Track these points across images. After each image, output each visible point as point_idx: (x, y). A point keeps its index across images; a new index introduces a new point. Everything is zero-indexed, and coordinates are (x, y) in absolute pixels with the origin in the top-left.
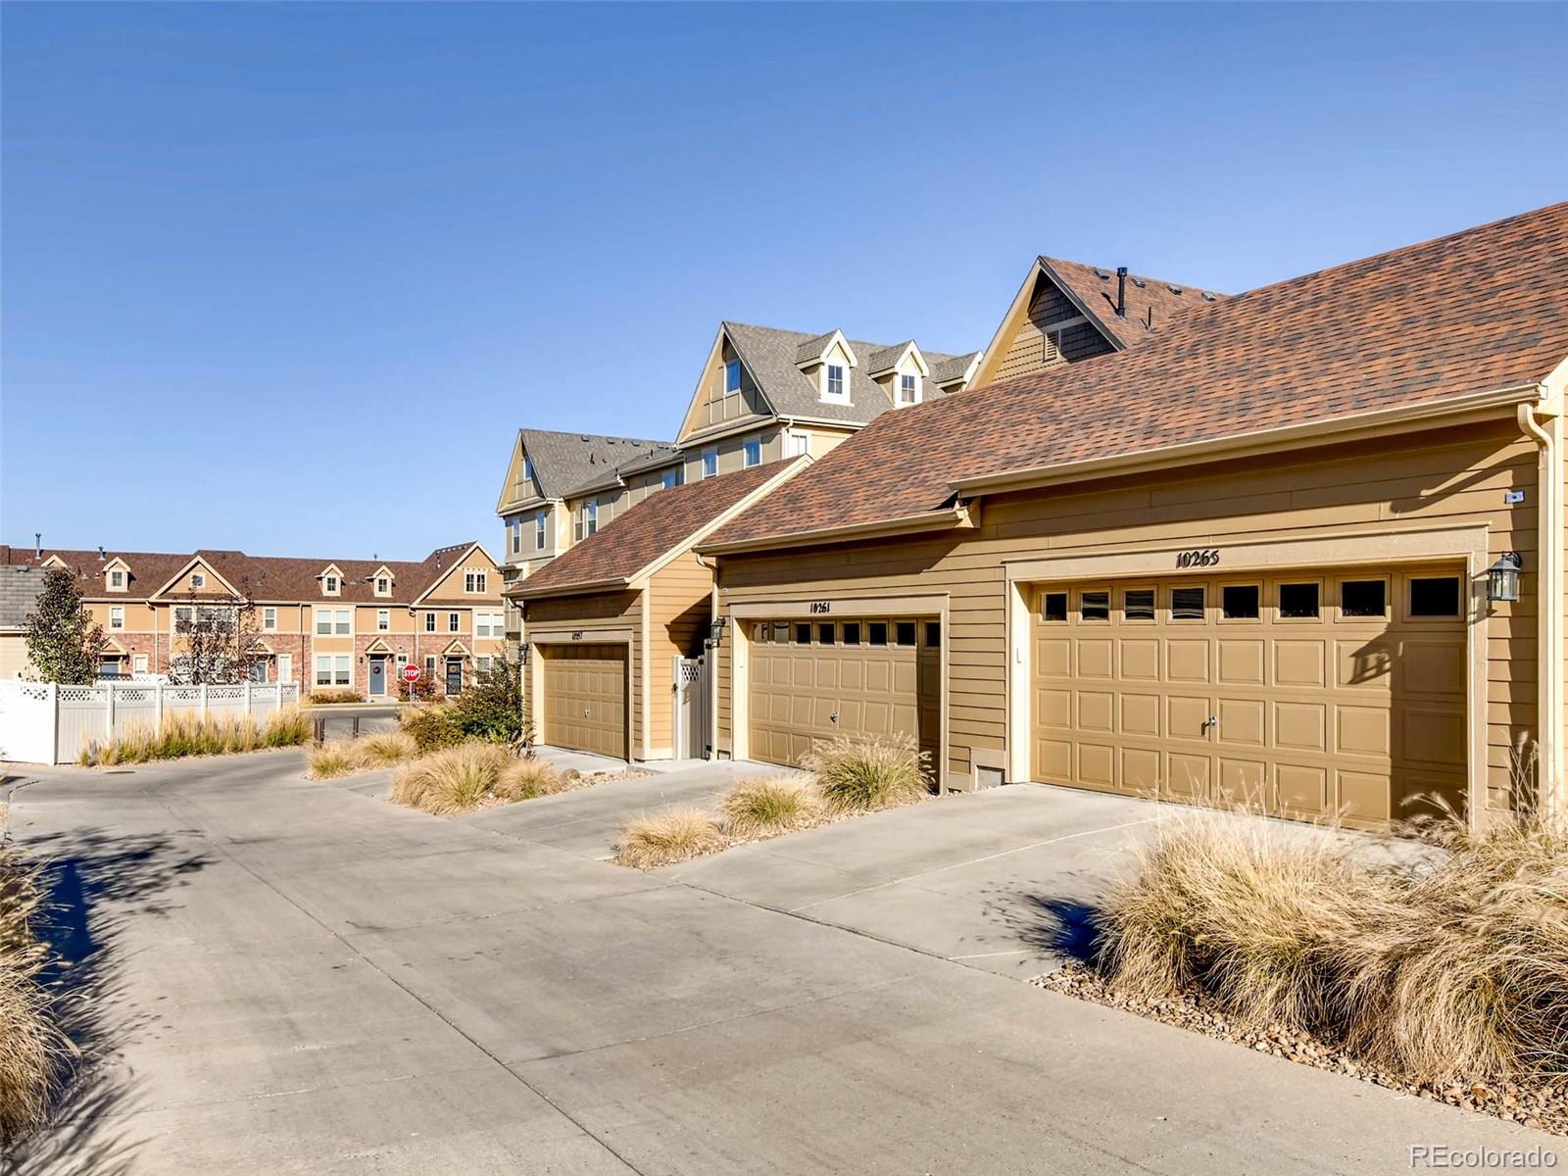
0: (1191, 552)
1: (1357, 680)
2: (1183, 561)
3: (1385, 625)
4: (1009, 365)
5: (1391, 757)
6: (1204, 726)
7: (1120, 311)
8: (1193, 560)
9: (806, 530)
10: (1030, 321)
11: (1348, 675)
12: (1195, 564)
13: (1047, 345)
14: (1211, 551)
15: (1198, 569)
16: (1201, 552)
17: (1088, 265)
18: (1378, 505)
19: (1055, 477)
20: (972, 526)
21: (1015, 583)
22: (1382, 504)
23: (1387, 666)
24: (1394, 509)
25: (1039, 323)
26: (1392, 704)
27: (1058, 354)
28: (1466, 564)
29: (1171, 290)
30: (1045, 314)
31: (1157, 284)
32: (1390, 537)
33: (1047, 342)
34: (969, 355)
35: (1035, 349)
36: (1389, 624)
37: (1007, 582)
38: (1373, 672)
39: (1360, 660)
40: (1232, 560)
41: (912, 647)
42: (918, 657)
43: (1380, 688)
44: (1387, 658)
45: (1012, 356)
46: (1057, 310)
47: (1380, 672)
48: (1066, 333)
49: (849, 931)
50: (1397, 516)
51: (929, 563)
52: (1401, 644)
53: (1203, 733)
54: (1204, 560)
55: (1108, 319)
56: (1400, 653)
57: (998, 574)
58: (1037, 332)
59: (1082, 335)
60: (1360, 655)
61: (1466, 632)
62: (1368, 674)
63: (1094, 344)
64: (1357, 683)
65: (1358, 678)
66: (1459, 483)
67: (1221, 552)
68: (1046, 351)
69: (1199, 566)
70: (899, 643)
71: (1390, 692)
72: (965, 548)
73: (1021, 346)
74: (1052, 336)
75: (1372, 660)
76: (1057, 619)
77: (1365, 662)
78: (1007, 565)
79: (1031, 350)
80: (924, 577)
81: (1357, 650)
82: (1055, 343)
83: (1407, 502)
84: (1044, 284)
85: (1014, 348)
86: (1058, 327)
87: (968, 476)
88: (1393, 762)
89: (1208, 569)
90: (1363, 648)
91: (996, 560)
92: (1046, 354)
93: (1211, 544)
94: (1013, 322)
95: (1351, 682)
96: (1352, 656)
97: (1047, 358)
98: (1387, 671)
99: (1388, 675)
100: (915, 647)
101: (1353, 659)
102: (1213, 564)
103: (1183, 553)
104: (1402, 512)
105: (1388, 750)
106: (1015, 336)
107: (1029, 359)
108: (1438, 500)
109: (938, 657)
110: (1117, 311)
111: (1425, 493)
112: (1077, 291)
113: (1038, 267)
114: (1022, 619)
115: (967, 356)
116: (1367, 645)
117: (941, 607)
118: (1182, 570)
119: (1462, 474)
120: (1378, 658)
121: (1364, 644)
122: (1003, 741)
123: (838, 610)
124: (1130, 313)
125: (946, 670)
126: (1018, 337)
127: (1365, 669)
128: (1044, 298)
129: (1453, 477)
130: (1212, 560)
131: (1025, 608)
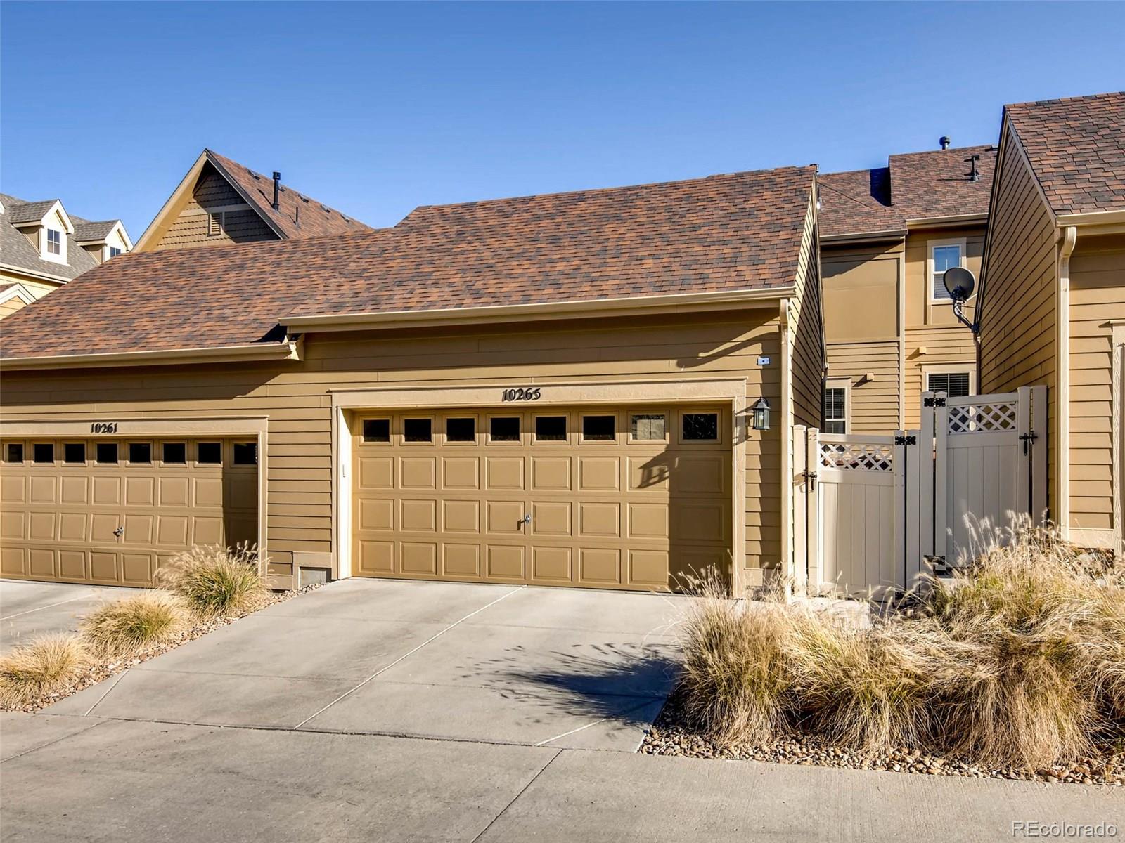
0: (516, 389)
1: (644, 485)
2: (507, 396)
3: (665, 446)
4: (175, 234)
5: (669, 538)
6: (519, 523)
7: (275, 205)
8: (518, 395)
9: (92, 353)
10: (195, 201)
11: (637, 481)
12: (519, 398)
13: (211, 223)
14: (534, 389)
15: (522, 402)
16: (525, 389)
17: (243, 165)
18: (668, 361)
19: (394, 322)
20: (298, 359)
21: (342, 409)
22: (671, 361)
23: (667, 474)
24: (679, 365)
25: (203, 204)
26: (670, 501)
27: (222, 232)
28: (731, 404)
29: (301, 198)
30: (210, 197)
31: (291, 192)
32: (677, 384)
33: (211, 220)
34: (110, 222)
35: (201, 224)
36: (668, 446)
37: (334, 409)
38: (656, 479)
39: (646, 471)
40: (551, 396)
41: (219, 465)
42: (223, 473)
43: (661, 491)
44: (666, 469)
45: (177, 227)
46: (220, 196)
47: (661, 479)
48: (229, 216)
49: (395, 736)
50: (682, 370)
51: (245, 390)
52: (677, 459)
53: (519, 528)
54: (528, 396)
55: (268, 210)
56: (676, 466)
57: (325, 401)
58: (202, 211)
59: (244, 220)
60: (647, 468)
61: (732, 450)
62: (652, 481)
63: (255, 228)
64: (645, 487)
65: (645, 484)
66: (725, 350)
67: (542, 390)
68: (211, 227)
69: (523, 400)
70: (200, 461)
71: (668, 493)
72: (284, 377)
73: (186, 220)
74: (217, 217)
75: (655, 470)
76: (378, 441)
77: (650, 472)
78: (333, 394)
79: (196, 225)
80: (238, 402)
81: (644, 463)
82: (220, 223)
83: (688, 360)
84: (209, 172)
85: (179, 220)
86: (223, 209)
87: (294, 314)
88: (670, 542)
89: (530, 402)
90: (649, 462)
91: (323, 389)
92: (211, 230)
93: (533, 384)
94: (180, 199)
95: (640, 487)
96: (641, 468)
97: (211, 233)
98: (667, 478)
99: (667, 481)
100: (221, 465)
101: (641, 471)
102: (535, 399)
103: (509, 390)
104: (685, 367)
105: (667, 534)
106: (181, 210)
107: (194, 232)
108: (712, 360)
109: (256, 474)
110: (273, 206)
111: (702, 355)
112: (241, 183)
113: (204, 159)
114: (346, 440)
115: (107, 223)
116: (652, 460)
117: (260, 429)
118: (507, 403)
119: (728, 343)
120: (659, 469)
121: (649, 459)
122: (330, 544)
123: (124, 430)
124: (281, 209)
125: (264, 485)
126: (183, 211)
127: (650, 477)
128: (208, 184)
129: (722, 345)
130: (534, 396)
131: (349, 431)
